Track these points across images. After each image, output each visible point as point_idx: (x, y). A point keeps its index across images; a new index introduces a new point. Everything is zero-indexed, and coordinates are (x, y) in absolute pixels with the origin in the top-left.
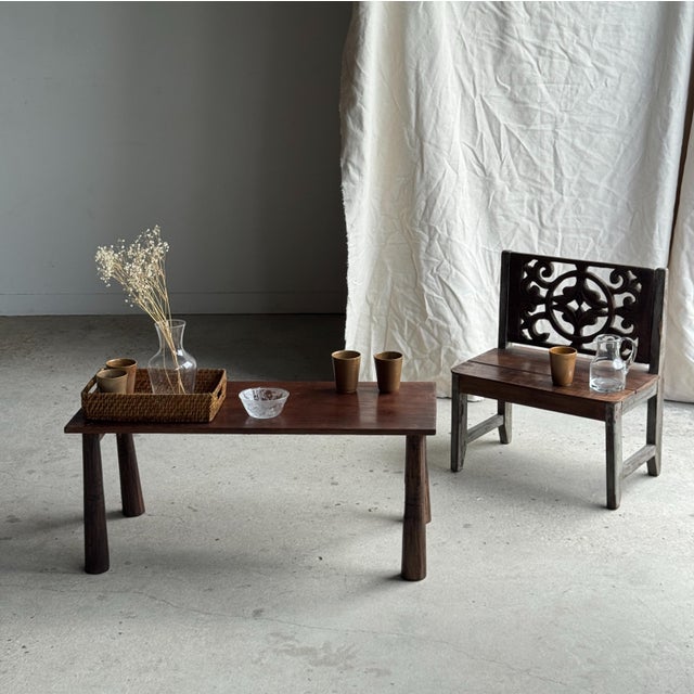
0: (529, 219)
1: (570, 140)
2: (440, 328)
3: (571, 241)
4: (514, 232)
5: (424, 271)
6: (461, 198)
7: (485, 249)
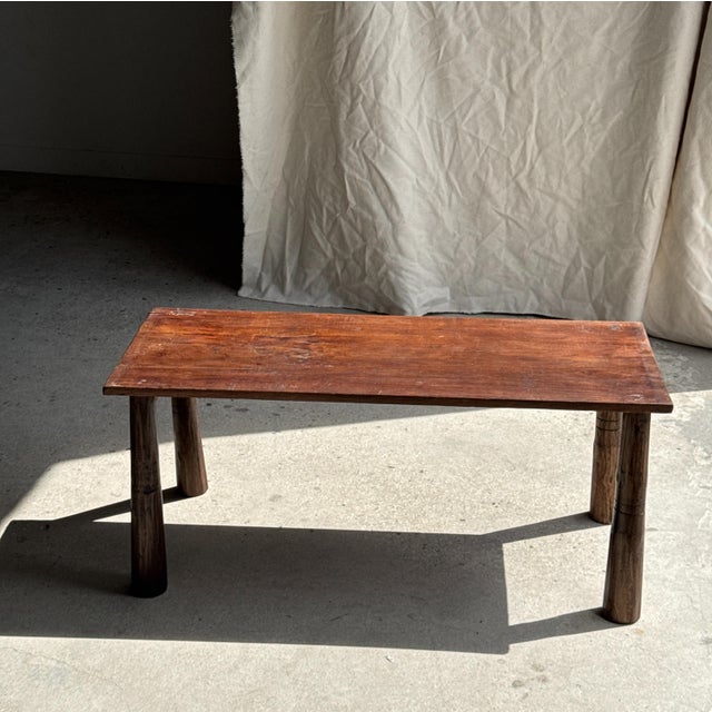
0: (493, 82)
2: (364, 221)
3: (550, 115)
4: (472, 97)
5: (345, 143)
6: (397, 48)
7: (432, 121)
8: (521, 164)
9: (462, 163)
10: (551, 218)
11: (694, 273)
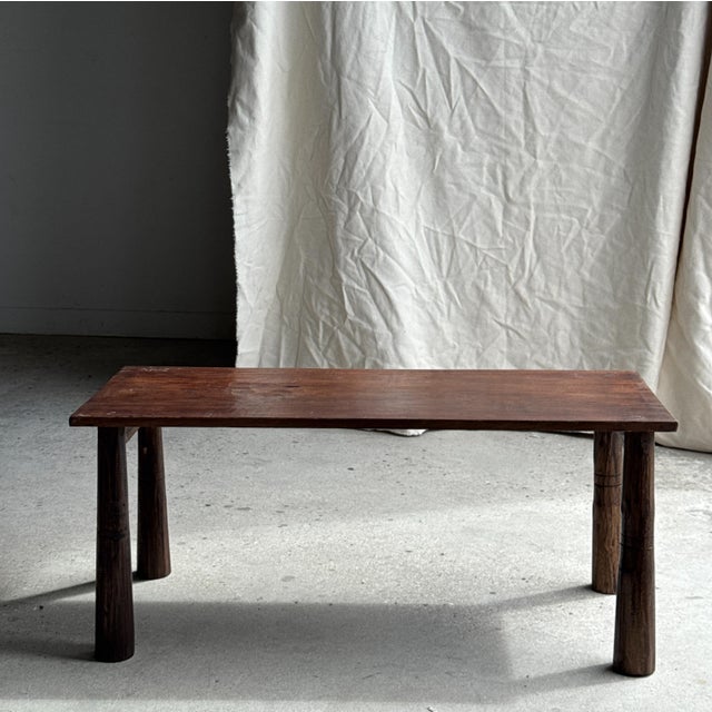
0: (489, 189)
1: (547, 82)
2: (363, 332)
3: (548, 222)
4: (469, 208)
5: (342, 254)
6: (393, 156)
7: (429, 230)
8: (520, 272)
9: (460, 273)
10: (552, 327)
11: (704, 372)
